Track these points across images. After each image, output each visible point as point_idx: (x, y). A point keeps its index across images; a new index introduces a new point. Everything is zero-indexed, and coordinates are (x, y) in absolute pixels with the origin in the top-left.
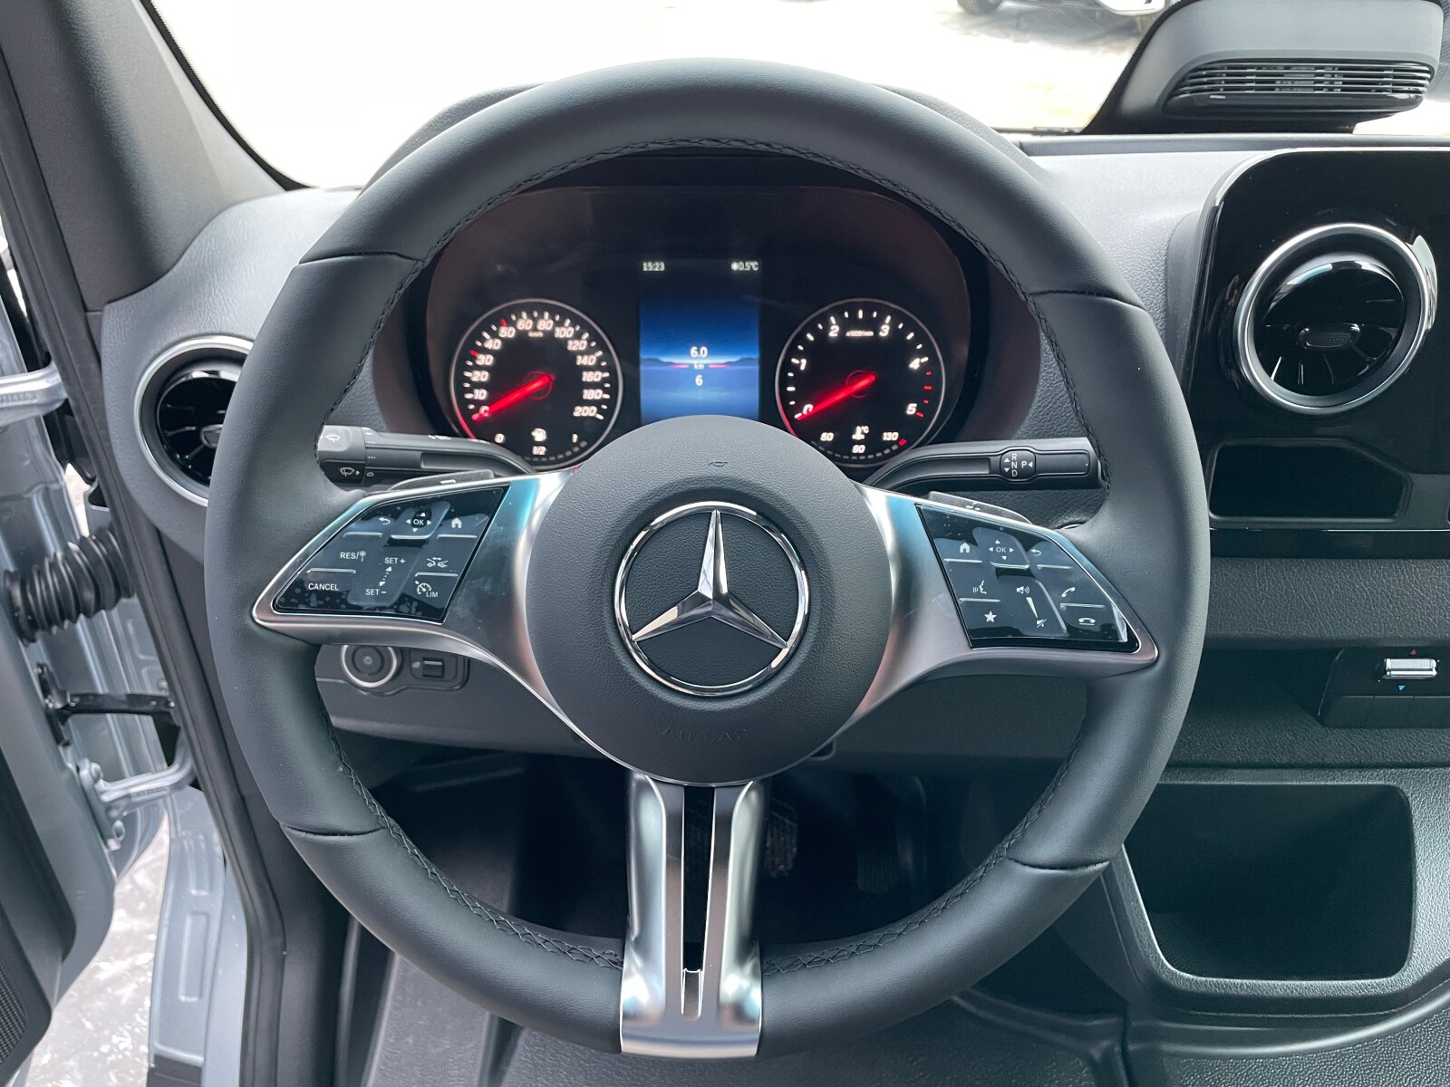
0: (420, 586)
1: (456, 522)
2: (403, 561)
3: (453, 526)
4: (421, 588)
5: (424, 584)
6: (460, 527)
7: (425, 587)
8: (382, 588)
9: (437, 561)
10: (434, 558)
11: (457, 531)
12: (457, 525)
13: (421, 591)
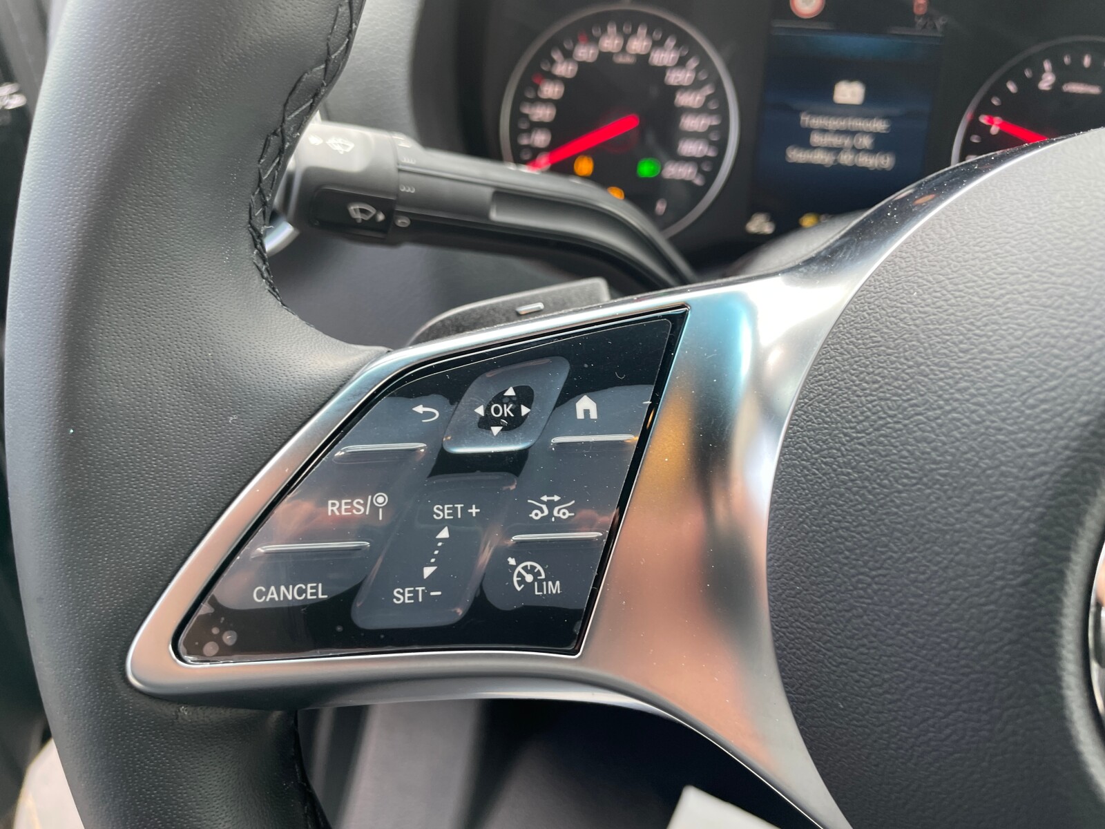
0: (519, 569)
1: (585, 405)
2: (474, 511)
3: (580, 415)
4: (523, 573)
5: (529, 564)
6: (594, 415)
7: (531, 570)
8: (431, 583)
9: (551, 505)
10: (545, 498)
11: (587, 426)
12: (587, 412)
13: (522, 581)
